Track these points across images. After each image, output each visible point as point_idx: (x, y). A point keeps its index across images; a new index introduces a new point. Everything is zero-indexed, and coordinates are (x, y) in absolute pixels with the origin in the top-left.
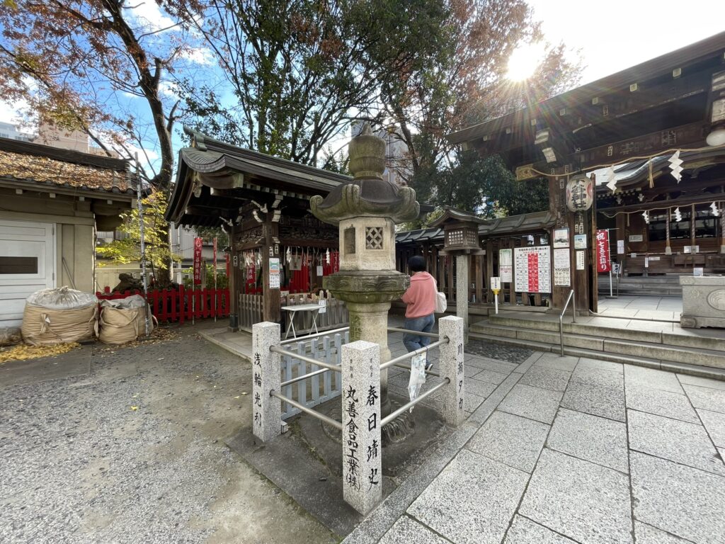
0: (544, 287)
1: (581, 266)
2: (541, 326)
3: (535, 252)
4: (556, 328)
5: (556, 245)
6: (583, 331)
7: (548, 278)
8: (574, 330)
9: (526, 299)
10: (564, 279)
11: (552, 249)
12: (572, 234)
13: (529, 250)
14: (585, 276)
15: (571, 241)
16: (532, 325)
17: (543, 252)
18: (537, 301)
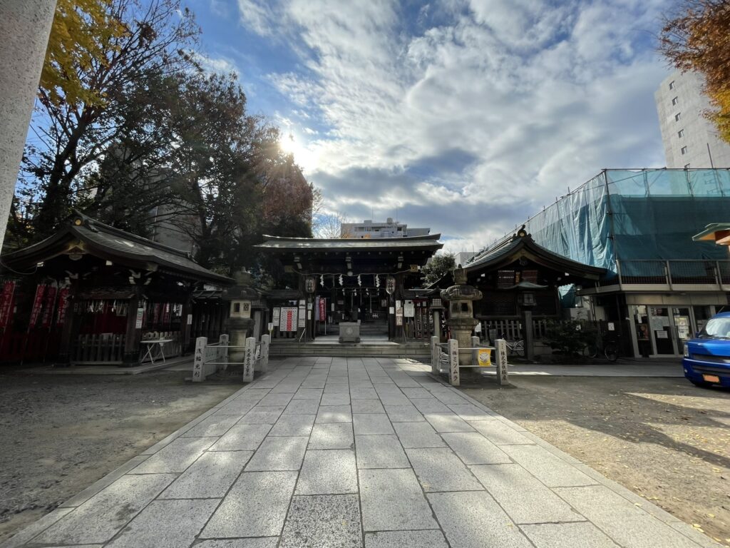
0: (294, 329)
1: (309, 318)
2: (291, 347)
3: (290, 310)
4: (297, 347)
5: (300, 307)
6: (308, 347)
7: (296, 323)
8: (305, 347)
9: (285, 335)
10: (302, 324)
11: (299, 309)
12: (307, 303)
13: (288, 309)
14: (311, 323)
15: (306, 305)
16: (288, 347)
17: (295, 310)
18: (290, 335)
